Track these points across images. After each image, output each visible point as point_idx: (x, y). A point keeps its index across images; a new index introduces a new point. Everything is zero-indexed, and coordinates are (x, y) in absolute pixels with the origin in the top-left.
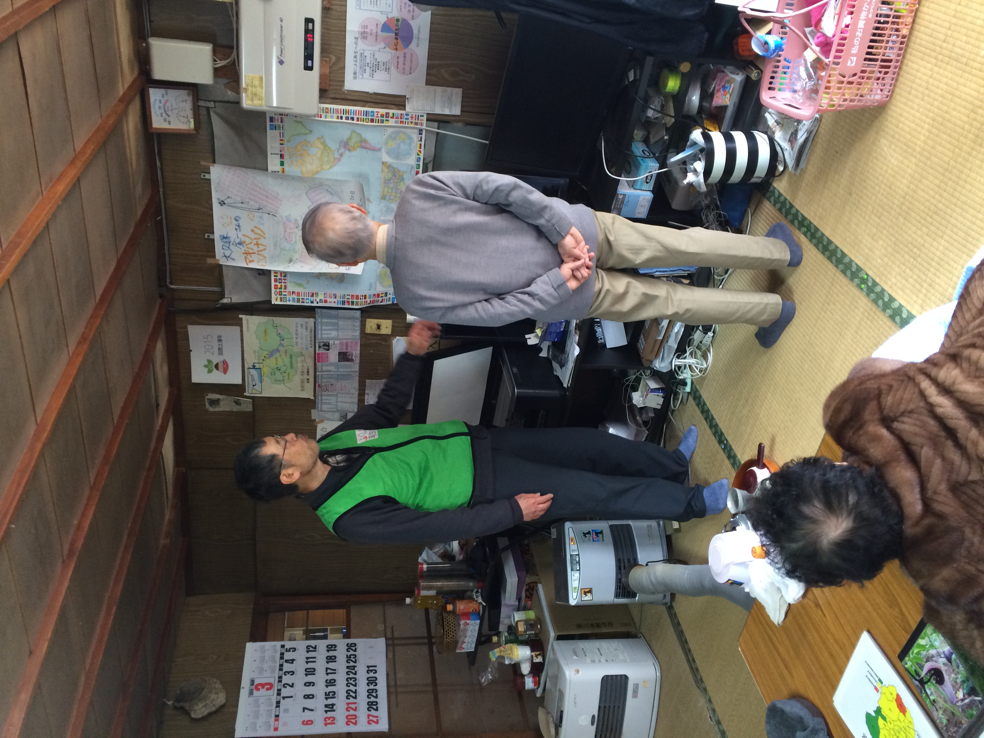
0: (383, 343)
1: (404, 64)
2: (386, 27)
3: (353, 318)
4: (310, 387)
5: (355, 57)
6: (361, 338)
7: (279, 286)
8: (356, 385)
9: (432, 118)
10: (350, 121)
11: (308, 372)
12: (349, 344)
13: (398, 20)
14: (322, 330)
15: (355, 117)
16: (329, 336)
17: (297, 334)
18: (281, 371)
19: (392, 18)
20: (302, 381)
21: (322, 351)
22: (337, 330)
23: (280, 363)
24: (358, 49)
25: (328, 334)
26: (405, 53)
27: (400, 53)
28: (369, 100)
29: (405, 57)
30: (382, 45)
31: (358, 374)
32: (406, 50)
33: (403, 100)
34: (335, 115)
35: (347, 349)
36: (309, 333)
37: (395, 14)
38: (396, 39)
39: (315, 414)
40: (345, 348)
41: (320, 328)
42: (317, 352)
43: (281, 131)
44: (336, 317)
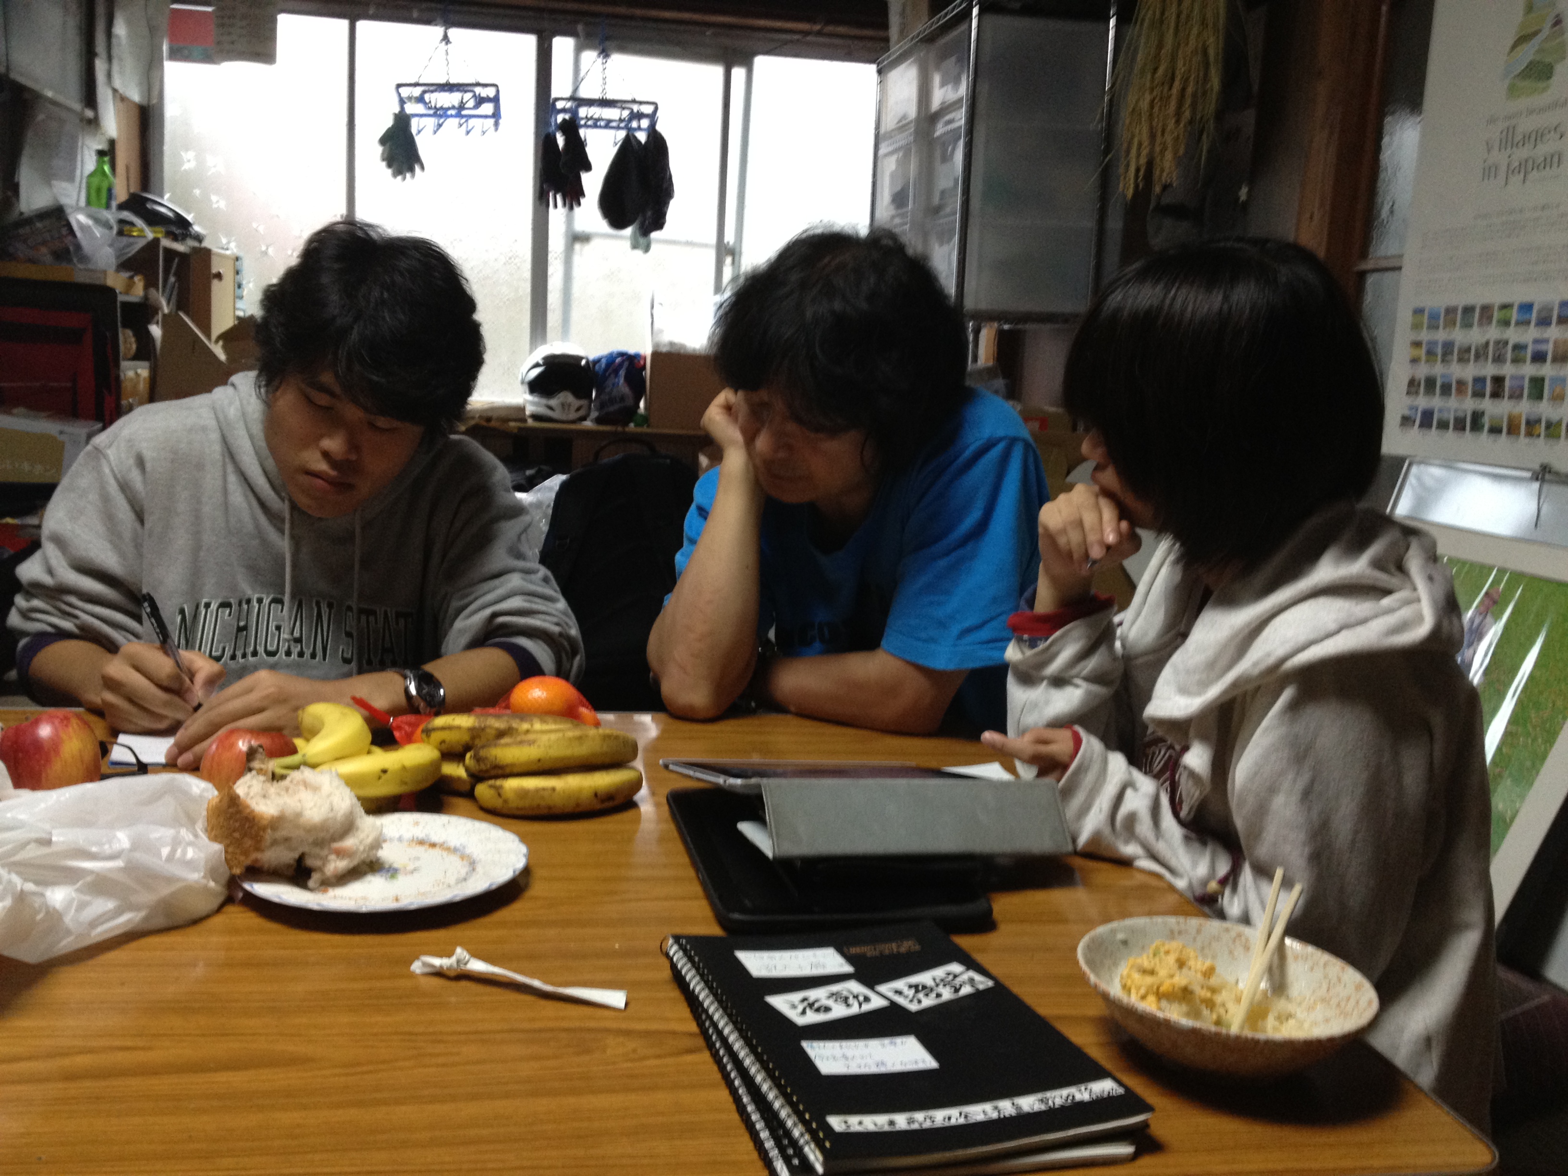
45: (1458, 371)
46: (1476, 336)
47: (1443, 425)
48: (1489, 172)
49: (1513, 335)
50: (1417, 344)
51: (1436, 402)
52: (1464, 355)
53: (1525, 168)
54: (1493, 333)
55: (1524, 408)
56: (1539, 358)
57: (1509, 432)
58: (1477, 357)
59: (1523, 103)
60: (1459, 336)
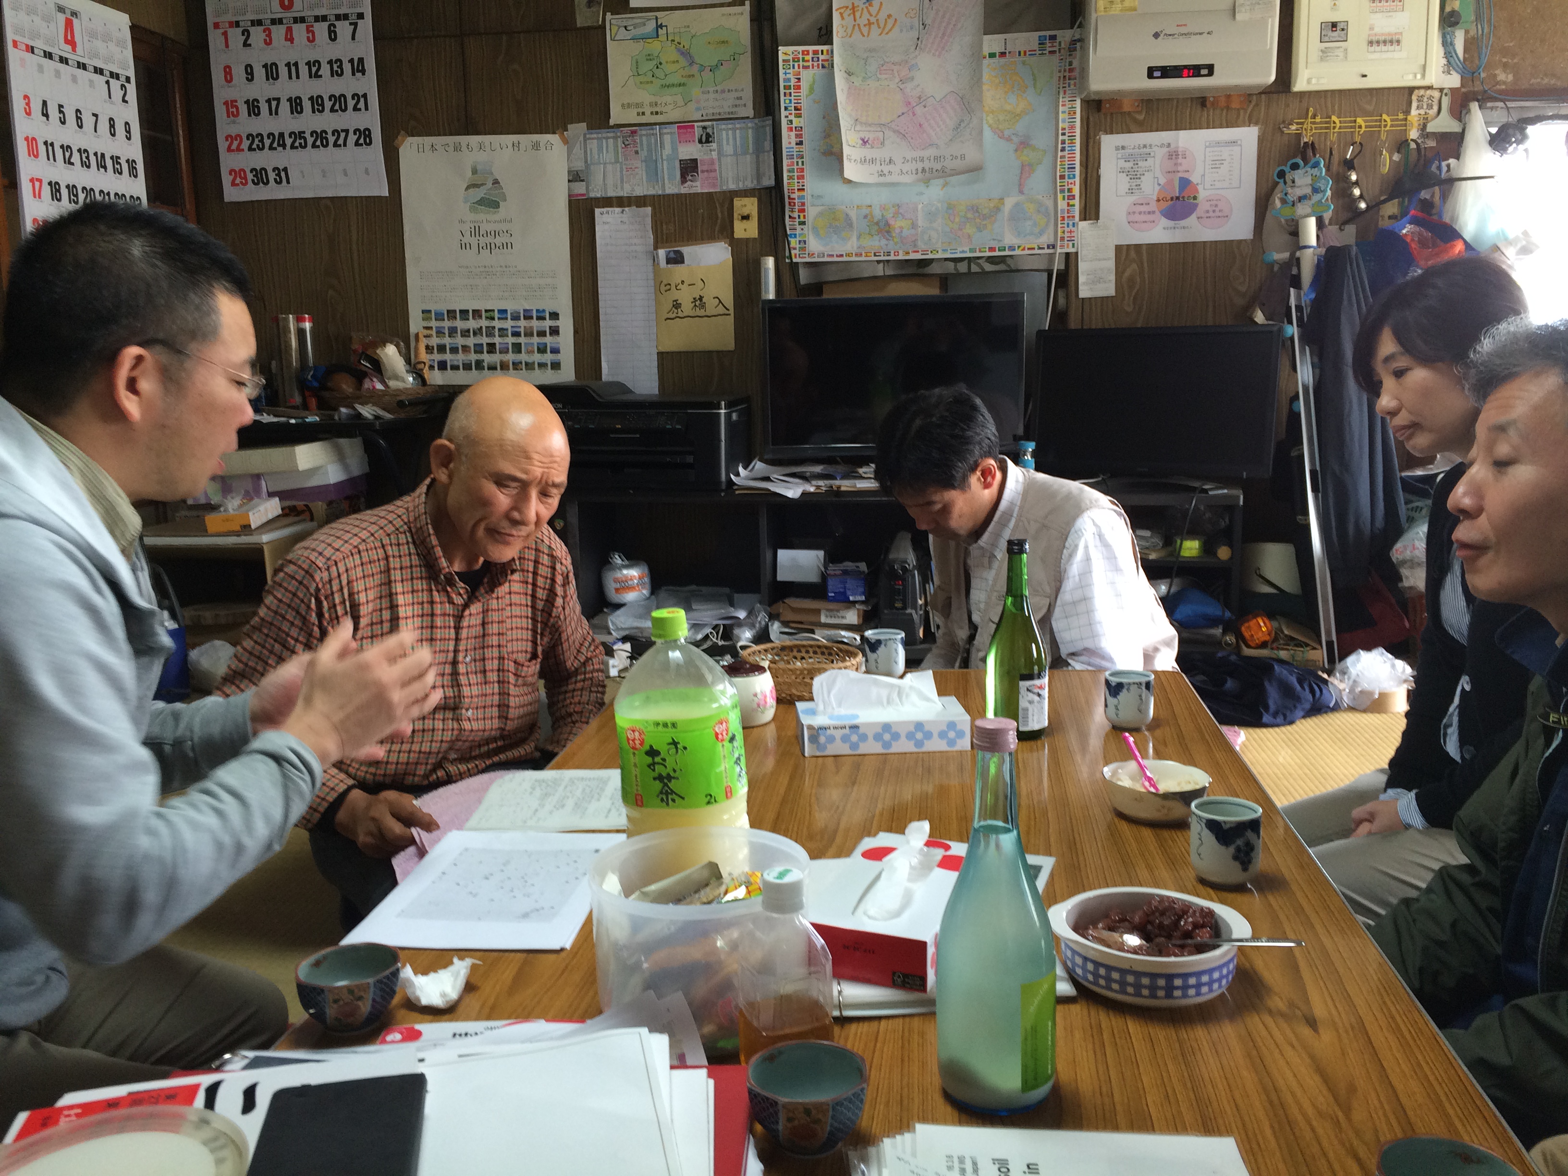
0: (717, 229)
1: (1140, 213)
2: (1185, 183)
3: (759, 176)
4: (631, 117)
5: (1145, 146)
6: (724, 192)
7: (807, 58)
8: (639, 192)
9: (1070, 259)
10: (1060, 146)
11: (657, 113)
12: (712, 174)
13: (1195, 198)
14: (734, 130)
15: (1066, 153)
16: (725, 142)
17: (723, 91)
18: (655, 70)
19: (1197, 191)
20: (637, 105)
21: (698, 132)
22: (736, 154)
23: (669, 68)
24: (1155, 149)
25: (728, 139)
26: (1154, 212)
27: (1153, 206)
28: (1089, 171)
29: (1149, 213)
30: (1162, 181)
31: (660, 192)
32: (1158, 213)
33: (1093, 216)
34: (1066, 125)
35: (703, 171)
36: (728, 110)
37: (1202, 194)
38: (1172, 199)
39: (578, 129)
40: (705, 168)
41: (738, 126)
42: (696, 124)
43: (1038, 52)
44: (758, 150)
45: (460, 341)
46: (472, 324)
47: (455, 368)
48: (463, 246)
49: (497, 324)
50: (430, 328)
51: (448, 357)
52: (466, 333)
53: (490, 247)
54: (484, 323)
55: (510, 357)
56: (516, 334)
57: (502, 369)
58: (475, 334)
59: (482, 217)
60: (460, 324)
